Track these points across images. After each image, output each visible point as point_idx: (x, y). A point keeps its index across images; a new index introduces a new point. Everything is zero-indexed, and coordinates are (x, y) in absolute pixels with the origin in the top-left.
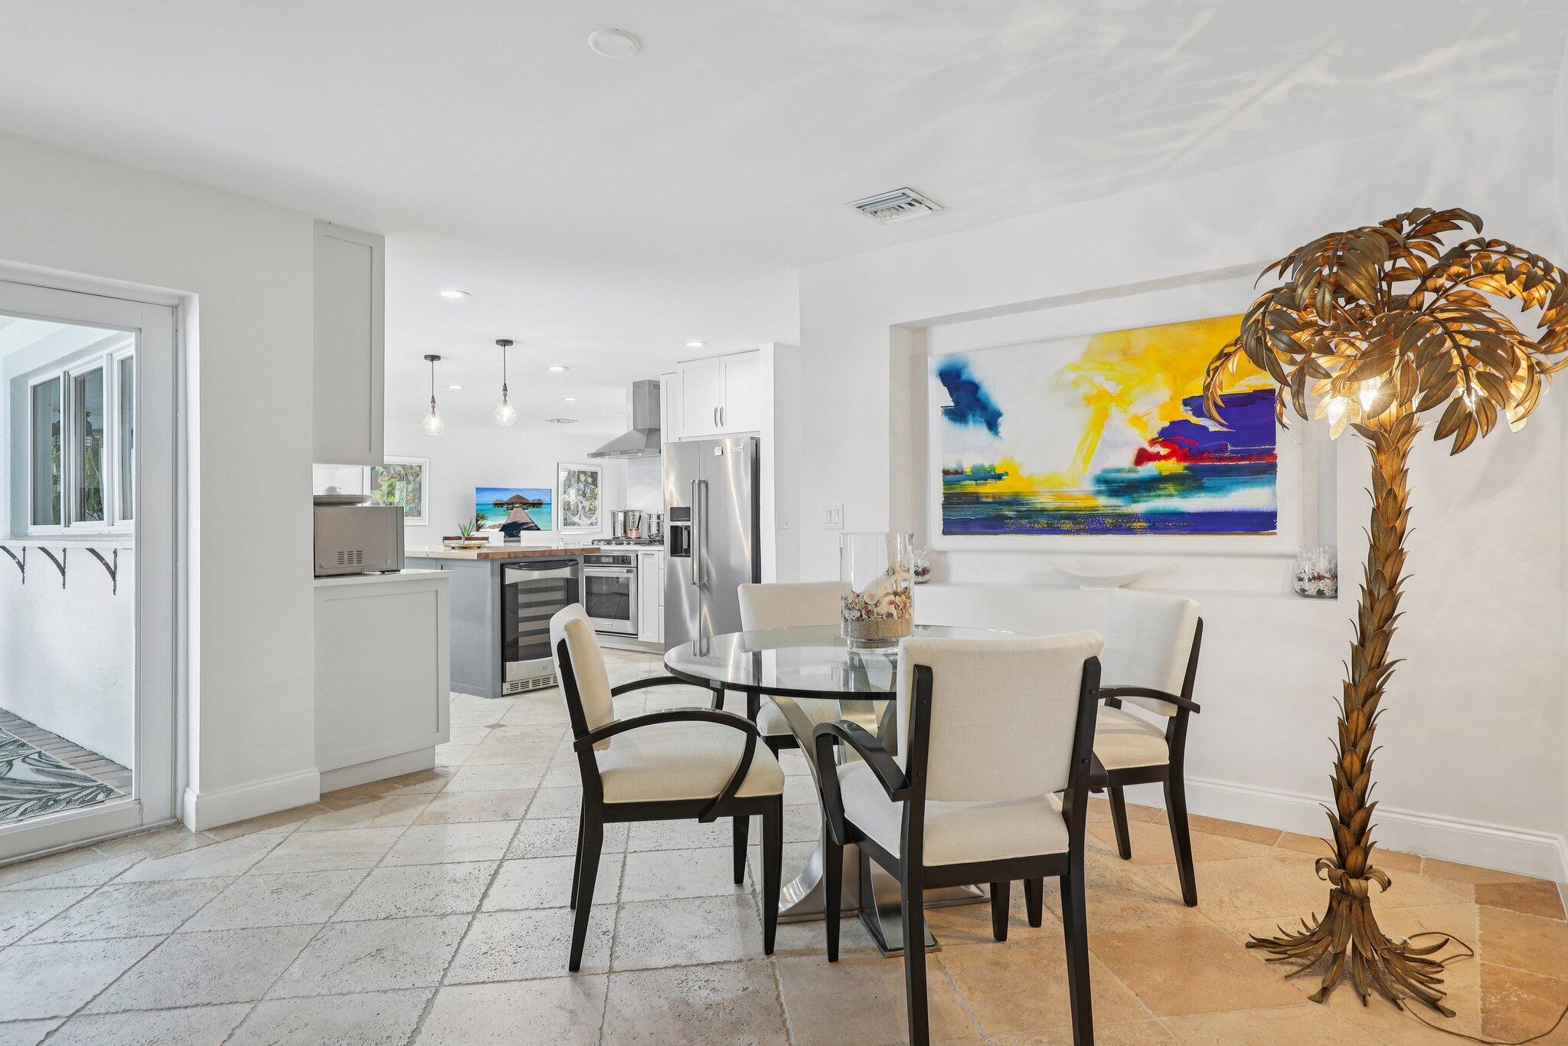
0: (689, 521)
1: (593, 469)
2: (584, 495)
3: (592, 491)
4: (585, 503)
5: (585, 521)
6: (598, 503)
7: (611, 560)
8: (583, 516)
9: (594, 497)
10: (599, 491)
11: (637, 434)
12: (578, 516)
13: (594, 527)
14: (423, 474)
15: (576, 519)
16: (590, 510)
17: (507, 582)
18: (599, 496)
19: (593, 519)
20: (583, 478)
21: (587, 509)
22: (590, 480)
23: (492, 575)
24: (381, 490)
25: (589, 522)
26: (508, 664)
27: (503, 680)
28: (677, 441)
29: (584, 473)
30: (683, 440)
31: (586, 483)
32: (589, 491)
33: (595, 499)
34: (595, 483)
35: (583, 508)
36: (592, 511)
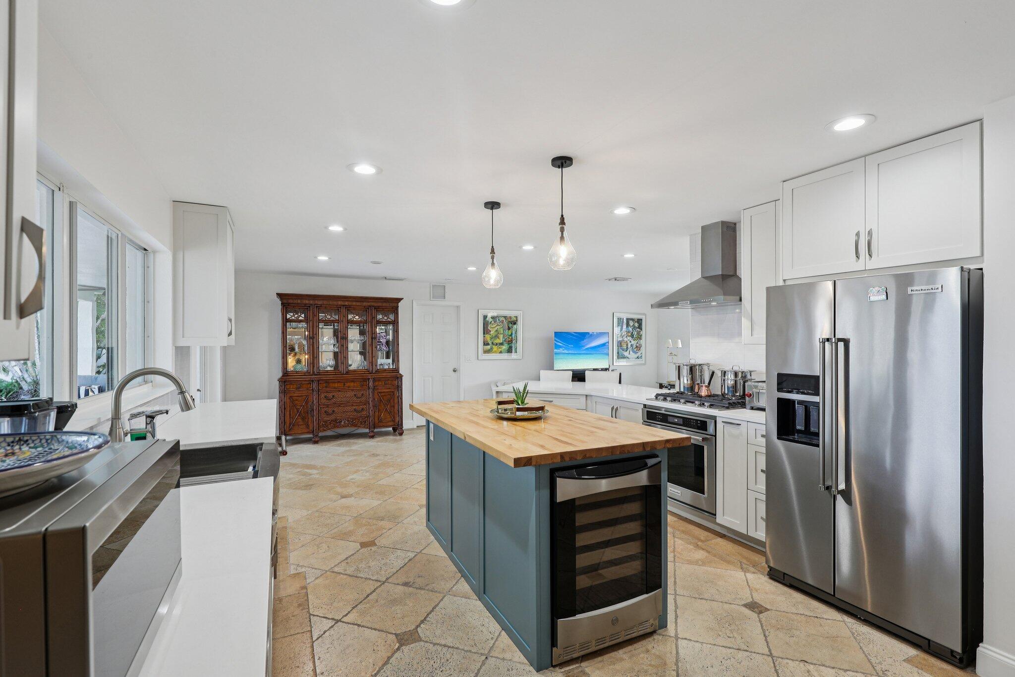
0: (818, 394)
1: (639, 317)
2: (632, 336)
3: (638, 333)
4: (633, 342)
5: (633, 355)
6: (642, 342)
7: (681, 421)
8: (631, 352)
9: (640, 337)
10: (643, 333)
11: (706, 282)
12: (628, 351)
13: (640, 360)
14: (519, 323)
15: (626, 354)
16: (637, 347)
17: (560, 499)
18: (643, 337)
19: (639, 354)
20: (631, 323)
21: (634, 346)
22: (636, 325)
23: (538, 487)
24: (490, 334)
25: (636, 356)
26: (560, 621)
27: (554, 643)
28: (781, 283)
29: (633, 320)
30: (788, 283)
31: (634, 327)
32: (636, 333)
33: (640, 339)
34: (640, 327)
35: (632, 345)
36: (638, 348)
